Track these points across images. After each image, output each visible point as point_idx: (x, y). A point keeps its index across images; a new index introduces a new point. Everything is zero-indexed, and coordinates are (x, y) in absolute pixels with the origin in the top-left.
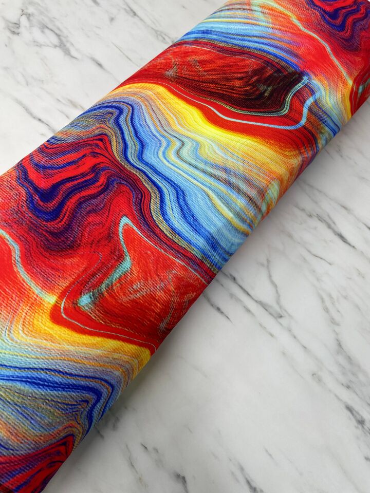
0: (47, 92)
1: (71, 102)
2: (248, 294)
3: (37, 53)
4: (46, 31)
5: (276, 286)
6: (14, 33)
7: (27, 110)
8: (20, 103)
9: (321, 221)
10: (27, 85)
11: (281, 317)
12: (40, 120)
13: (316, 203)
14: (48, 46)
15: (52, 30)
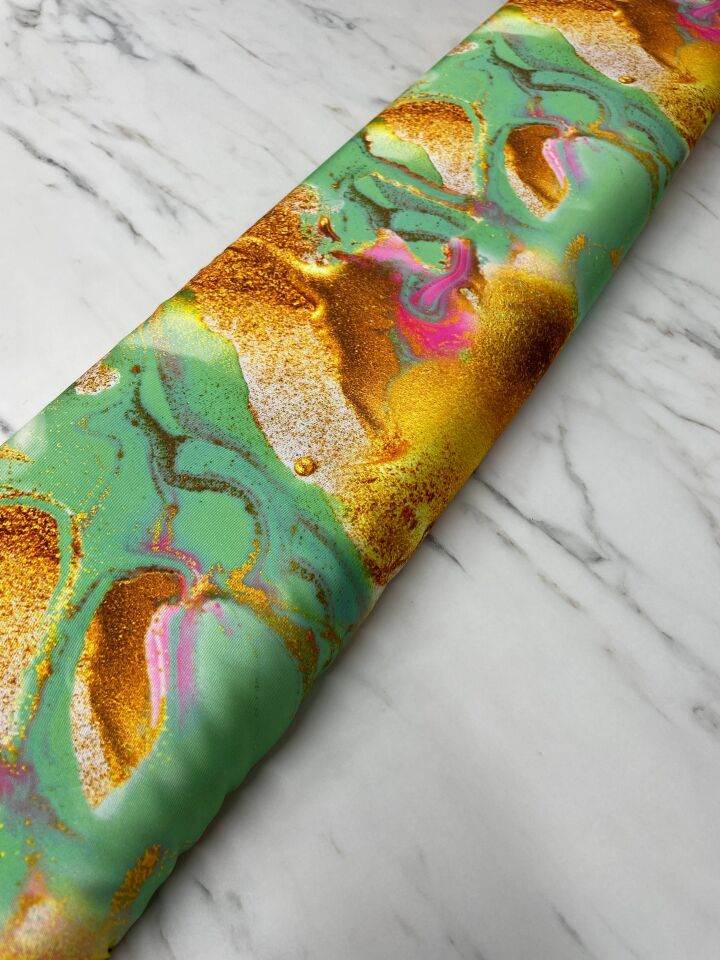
0: (76, 115)
1: (122, 129)
2: (509, 505)
3: (66, 53)
4: (92, 19)
5: (582, 487)
6: (26, 25)
7: (27, 145)
9: (698, 344)
10: (36, 103)
11: (599, 559)
12: (50, 161)
13: (682, 305)
15: (101, 18)
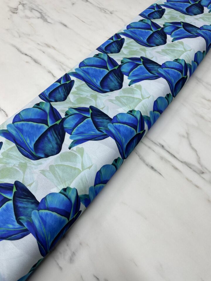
0: (31, 40)
1: (46, 45)
3: (27, 21)
4: (33, 11)
5: (195, 151)
6: (14, 13)
7: (18, 50)
8: (14, 46)
10: (20, 37)
11: (203, 173)
12: (26, 55)
14: (34, 18)
15: (36, 10)
